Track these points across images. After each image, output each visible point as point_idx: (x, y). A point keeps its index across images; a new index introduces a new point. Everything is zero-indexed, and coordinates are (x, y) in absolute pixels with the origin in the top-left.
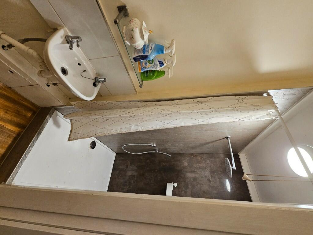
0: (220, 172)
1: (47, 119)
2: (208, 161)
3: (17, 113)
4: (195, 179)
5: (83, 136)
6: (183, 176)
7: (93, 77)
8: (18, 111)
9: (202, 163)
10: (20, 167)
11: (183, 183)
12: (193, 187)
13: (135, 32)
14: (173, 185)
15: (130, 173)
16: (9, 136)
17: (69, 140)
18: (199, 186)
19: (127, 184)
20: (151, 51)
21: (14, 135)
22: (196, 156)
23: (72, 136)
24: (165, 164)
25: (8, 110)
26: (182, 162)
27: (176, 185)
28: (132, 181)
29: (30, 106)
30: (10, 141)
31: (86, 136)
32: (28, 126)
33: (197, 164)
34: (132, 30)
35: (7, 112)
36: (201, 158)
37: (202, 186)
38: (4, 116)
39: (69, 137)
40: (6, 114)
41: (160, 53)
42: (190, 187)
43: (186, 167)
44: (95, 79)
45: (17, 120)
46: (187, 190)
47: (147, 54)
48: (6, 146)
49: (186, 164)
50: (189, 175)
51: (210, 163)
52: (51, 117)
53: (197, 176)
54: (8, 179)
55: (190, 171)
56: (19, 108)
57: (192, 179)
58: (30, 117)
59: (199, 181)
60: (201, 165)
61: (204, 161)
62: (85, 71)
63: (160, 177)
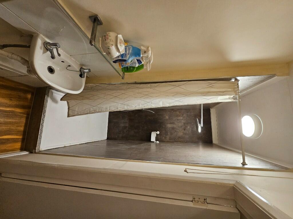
0: (193, 123)
1: (46, 99)
2: (185, 115)
3: (19, 98)
4: (173, 128)
5: (79, 113)
6: (164, 126)
7: (78, 70)
8: (19, 96)
9: (180, 116)
10: (41, 138)
11: (164, 132)
12: (171, 134)
13: (111, 49)
14: (156, 133)
15: (122, 125)
16: (22, 117)
17: (68, 116)
18: (176, 133)
19: (121, 133)
20: (129, 55)
21: (25, 116)
22: (175, 111)
23: (71, 113)
24: (150, 118)
25: (12, 98)
26: (164, 116)
27: (158, 133)
28: (125, 131)
29: (27, 89)
30: (24, 120)
31: (82, 113)
32: (32, 106)
33: (176, 118)
34: (109, 48)
35: (11, 99)
36: (180, 112)
37: (178, 133)
38: (11, 103)
39: (68, 114)
40: (11, 101)
41: (137, 56)
42: (169, 134)
43: (167, 119)
44: (80, 70)
45: (21, 103)
46: (167, 136)
47: (125, 59)
48: (23, 125)
49: (167, 117)
50: (169, 126)
51: (186, 116)
52: (48, 97)
53: (175, 126)
54: (37, 148)
55: (170, 122)
56: (19, 93)
57: (171, 129)
58: (31, 99)
59: (176, 130)
60: (179, 118)
61: (181, 115)
62: (69, 66)
63: (146, 128)
